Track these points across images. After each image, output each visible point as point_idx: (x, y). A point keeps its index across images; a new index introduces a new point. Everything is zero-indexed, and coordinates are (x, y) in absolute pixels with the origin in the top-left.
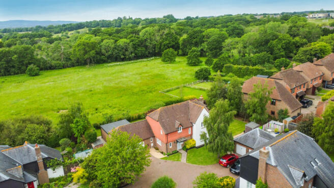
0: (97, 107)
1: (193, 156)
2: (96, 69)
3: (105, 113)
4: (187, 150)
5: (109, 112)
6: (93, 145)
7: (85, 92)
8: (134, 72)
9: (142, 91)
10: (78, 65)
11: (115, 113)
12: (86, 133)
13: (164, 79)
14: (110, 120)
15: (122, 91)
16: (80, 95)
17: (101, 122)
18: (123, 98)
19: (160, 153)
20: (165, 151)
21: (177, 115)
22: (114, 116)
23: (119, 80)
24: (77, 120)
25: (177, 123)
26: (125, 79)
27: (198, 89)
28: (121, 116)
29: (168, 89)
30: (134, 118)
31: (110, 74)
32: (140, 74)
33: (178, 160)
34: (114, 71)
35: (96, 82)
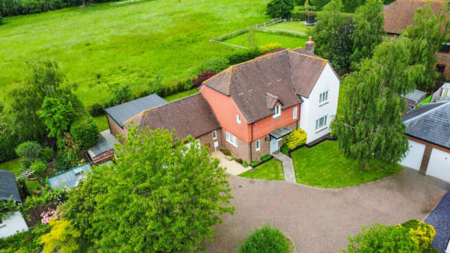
0: (98, 72)
1: (307, 166)
2: (97, 12)
3: (115, 82)
4: (290, 153)
5: (122, 80)
6: (92, 154)
7: (77, 47)
8: (161, 12)
9: (179, 41)
10: (67, 6)
11: (133, 82)
12: (72, 128)
13: (213, 20)
14: (124, 97)
15: (144, 42)
16: (69, 52)
17: (108, 101)
18: (145, 54)
19: (234, 162)
20: (246, 158)
21: (268, 81)
22: (132, 88)
23: (137, 25)
24: (49, 102)
25: (271, 98)
26: (146, 24)
27: (277, 34)
28: (146, 88)
29: (224, 35)
30: (172, 89)
31: (122, 17)
32: (172, 14)
33: (277, 178)
34: (127, 12)
35: (96, 30)
